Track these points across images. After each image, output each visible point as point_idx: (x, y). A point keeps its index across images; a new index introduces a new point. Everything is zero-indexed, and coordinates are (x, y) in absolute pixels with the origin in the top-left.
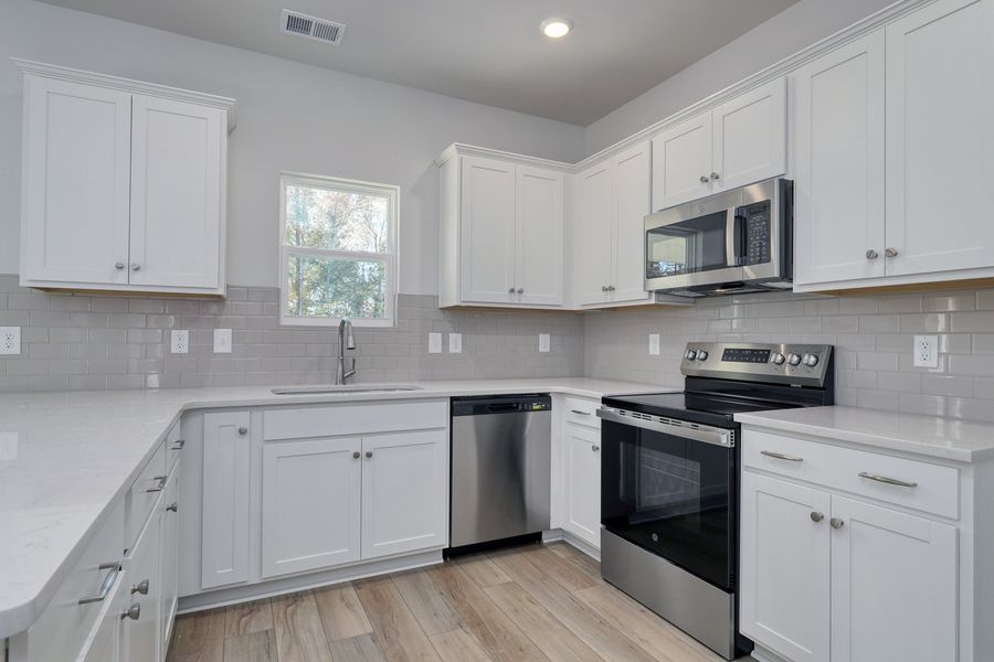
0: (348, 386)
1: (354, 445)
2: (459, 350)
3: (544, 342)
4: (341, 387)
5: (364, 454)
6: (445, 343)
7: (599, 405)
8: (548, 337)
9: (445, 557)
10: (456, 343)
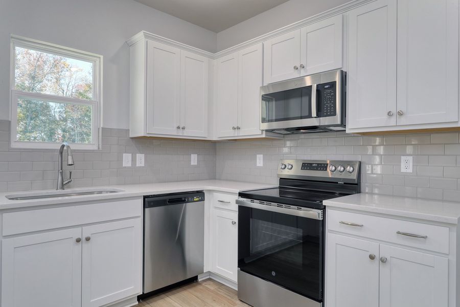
0: (67, 191)
1: (76, 233)
2: (143, 165)
3: (194, 159)
4: (60, 191)
5: (84, 239)
6: (134, 160)
7: (237, 197)
8: (196, 155)
9: (138, 300)
10: (141, 160)
